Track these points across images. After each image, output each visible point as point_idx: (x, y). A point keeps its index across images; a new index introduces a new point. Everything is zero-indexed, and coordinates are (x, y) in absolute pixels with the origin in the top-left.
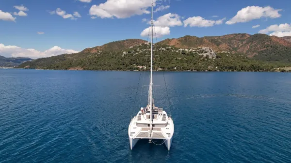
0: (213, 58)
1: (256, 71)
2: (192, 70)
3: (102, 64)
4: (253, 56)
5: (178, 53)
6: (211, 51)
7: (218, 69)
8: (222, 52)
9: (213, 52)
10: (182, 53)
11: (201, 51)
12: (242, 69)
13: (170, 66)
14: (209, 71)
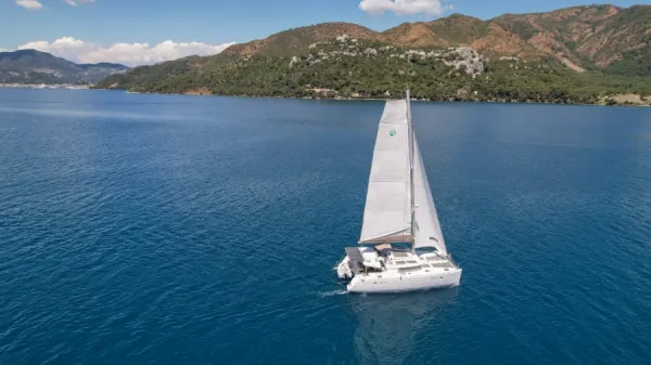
0: (475, 71)
1: (558, 102)
2: (419, 98)
3: (249, 82)
4: (608, 62)
5: (402, 60)
6: (474, 57)
7: (476, 97)
8: (502, 58)
9: (476, 59)
10: (413, 61)
11: (451, 55)
12: (531, 99)
13: (377, 88)
14: (457, 100)
